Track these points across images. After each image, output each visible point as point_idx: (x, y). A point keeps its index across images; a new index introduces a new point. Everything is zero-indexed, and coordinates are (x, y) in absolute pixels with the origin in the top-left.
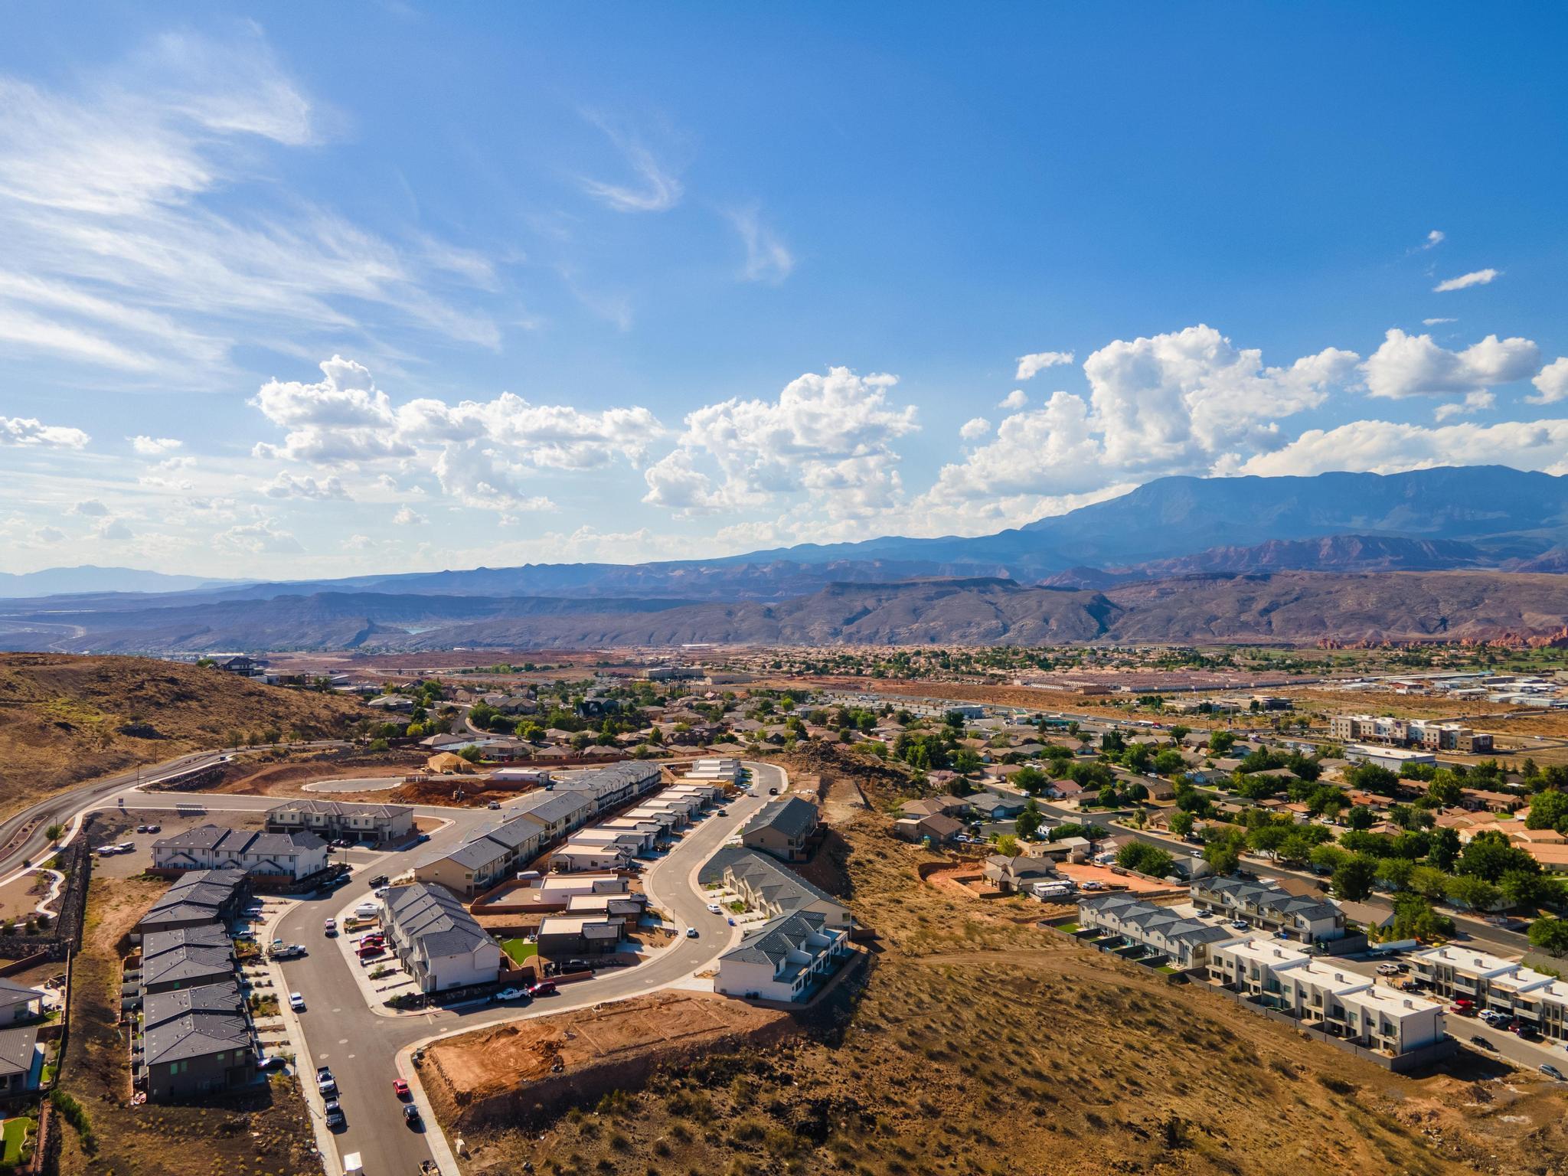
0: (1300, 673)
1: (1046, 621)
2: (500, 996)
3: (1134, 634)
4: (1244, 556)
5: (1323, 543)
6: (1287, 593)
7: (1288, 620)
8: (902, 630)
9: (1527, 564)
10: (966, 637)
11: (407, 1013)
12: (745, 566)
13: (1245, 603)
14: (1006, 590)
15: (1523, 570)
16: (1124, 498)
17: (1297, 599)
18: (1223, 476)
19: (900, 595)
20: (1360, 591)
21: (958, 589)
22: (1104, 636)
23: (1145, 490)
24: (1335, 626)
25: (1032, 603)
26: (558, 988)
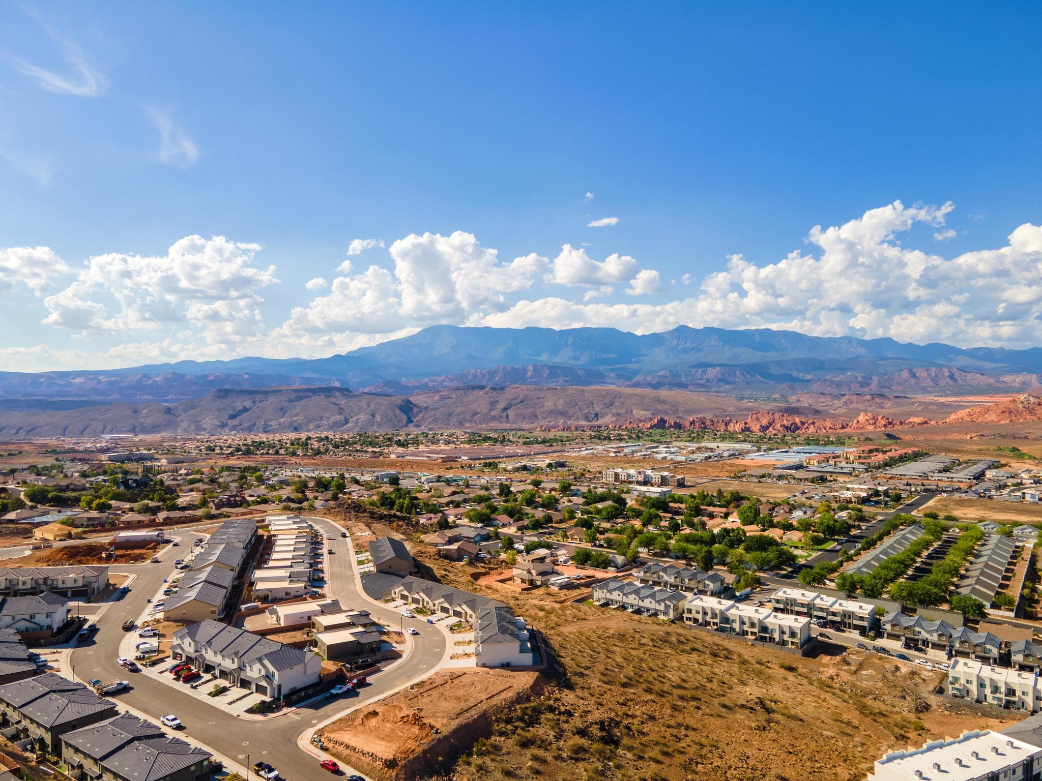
0: (551, 445)
1: (373, 416)
2: (334, 691)
3: (429, 424)
4: (485, 375)
5: (528, 369)
6: (516, 399)
7: (517, 415)
8: (273, 423)
9: (628, 383)
10: (319, 427)
11: (271, 715)
12: (140, 376)
13: (493, 404)
14: (344, 395)
15: (627, 386)
16: (412, 337)
17: (521, 402)
18: (473, 326)
19: (269, 398)
20: (555, 398)
21: (311, 394)
22: (410, 425)
23: (426, 332)
24: (542, 418)
25: (364, 404)
26: (369, 679)
